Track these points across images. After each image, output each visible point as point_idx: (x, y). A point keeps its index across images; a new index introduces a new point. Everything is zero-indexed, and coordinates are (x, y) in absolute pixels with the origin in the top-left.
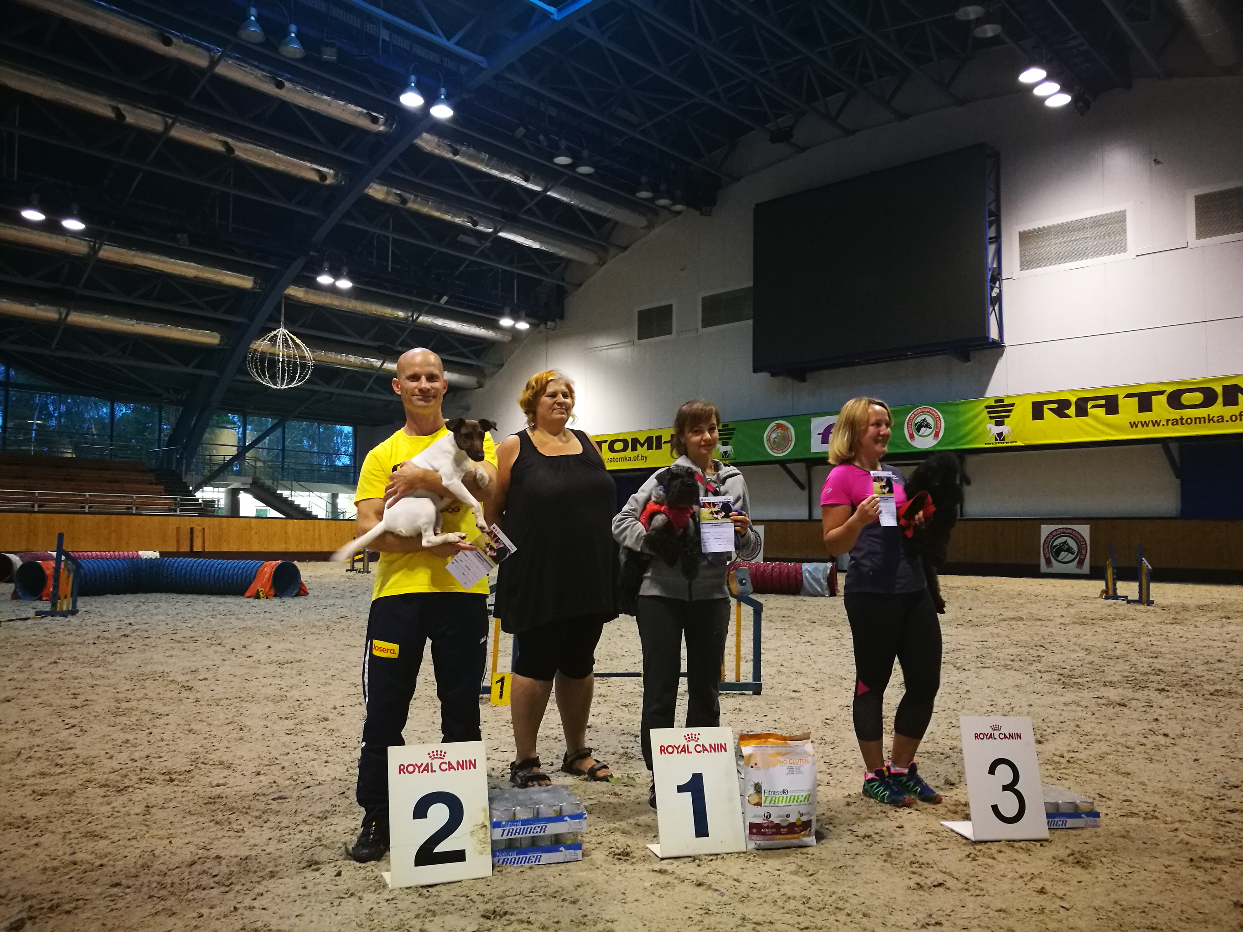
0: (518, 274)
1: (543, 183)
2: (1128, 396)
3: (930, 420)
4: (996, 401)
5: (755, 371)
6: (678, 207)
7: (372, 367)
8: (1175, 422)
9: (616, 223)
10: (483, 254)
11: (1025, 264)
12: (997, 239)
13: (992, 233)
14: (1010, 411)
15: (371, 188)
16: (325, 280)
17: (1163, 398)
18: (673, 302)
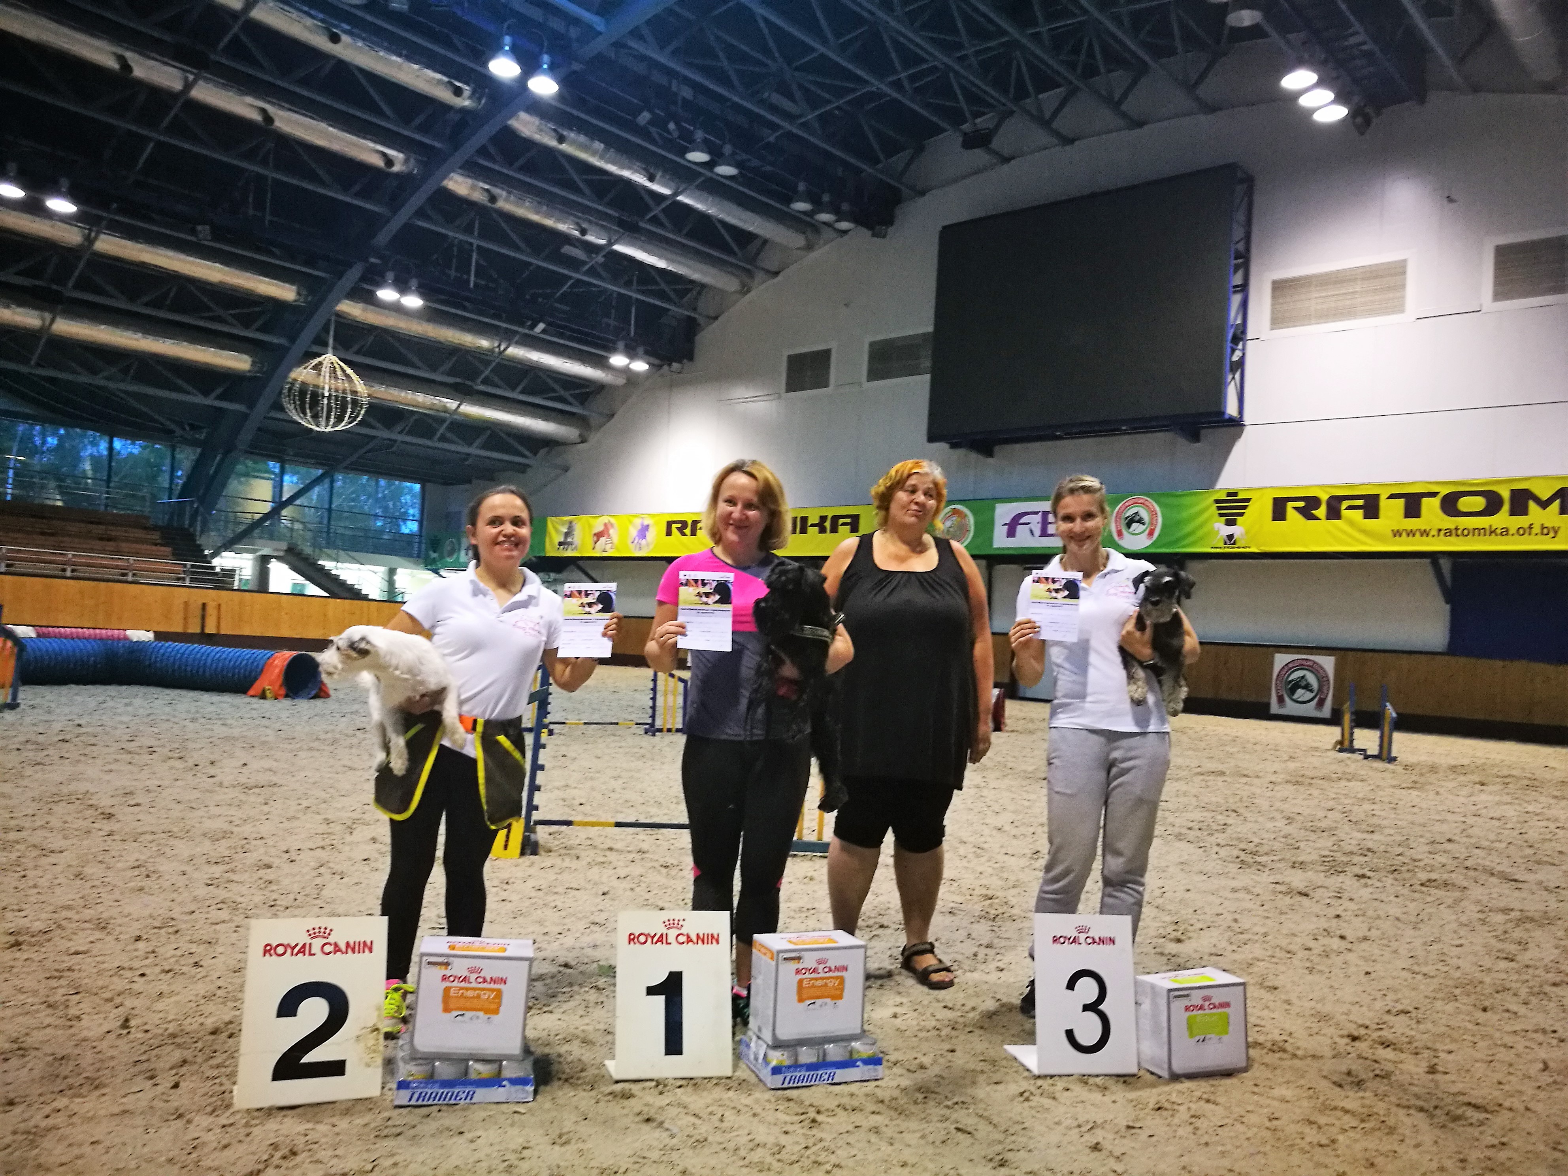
0: (637, 300)
1: (673, 184)
2: (1393, 496)
3: (1144, 514)
4: (1229, 494)
5: (932, 438)
6: (844, 225)
7: (446, 410)
8: (1449, 533)
9: (765, 241)
10: (592, 272)
11: (1277, 321)
12: (1244, 287)
13: (1238, 279)
14: (1245, 507)
15: (451, 179)
16: (387, 294)
17: (1436, 502)
18: (833, 345)
